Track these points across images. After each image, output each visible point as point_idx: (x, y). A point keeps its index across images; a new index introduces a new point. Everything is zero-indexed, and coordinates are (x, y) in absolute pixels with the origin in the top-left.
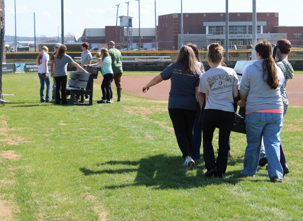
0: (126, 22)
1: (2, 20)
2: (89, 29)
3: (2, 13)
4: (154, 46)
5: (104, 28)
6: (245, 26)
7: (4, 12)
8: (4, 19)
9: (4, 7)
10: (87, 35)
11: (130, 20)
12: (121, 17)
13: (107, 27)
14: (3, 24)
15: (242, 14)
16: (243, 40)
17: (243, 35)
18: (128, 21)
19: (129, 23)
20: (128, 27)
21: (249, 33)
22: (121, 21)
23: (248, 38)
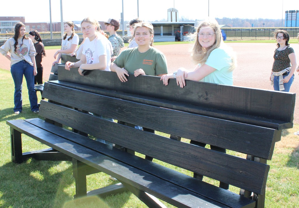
6: (11, 23)
15: (8, 17)
16: (10, 29)
17: (10, 27)
21: (12, 26)
23: (12, 28)
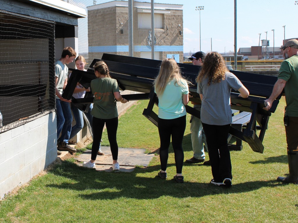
0: (266, 43)
1: (180, 34)
2: (242, 48)
3: (181, 28)
4: (281, 57)
5: (251, 47)
7: (183, 27)
8: (182, 33)
9: (183, 23)
10: (241, 51)
11: (268, 42)
12: (262, 41)
13: (252, 47)
14: (182, 38)
18: (267, 43)
19: (267, 44)
20: (266, 46)
22: (262, 43)
